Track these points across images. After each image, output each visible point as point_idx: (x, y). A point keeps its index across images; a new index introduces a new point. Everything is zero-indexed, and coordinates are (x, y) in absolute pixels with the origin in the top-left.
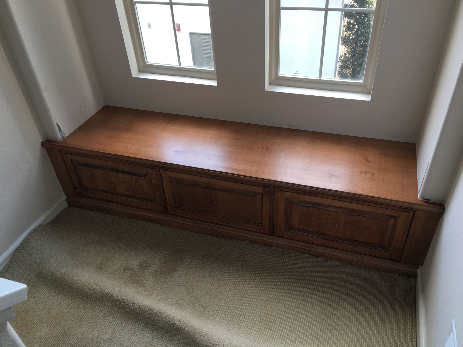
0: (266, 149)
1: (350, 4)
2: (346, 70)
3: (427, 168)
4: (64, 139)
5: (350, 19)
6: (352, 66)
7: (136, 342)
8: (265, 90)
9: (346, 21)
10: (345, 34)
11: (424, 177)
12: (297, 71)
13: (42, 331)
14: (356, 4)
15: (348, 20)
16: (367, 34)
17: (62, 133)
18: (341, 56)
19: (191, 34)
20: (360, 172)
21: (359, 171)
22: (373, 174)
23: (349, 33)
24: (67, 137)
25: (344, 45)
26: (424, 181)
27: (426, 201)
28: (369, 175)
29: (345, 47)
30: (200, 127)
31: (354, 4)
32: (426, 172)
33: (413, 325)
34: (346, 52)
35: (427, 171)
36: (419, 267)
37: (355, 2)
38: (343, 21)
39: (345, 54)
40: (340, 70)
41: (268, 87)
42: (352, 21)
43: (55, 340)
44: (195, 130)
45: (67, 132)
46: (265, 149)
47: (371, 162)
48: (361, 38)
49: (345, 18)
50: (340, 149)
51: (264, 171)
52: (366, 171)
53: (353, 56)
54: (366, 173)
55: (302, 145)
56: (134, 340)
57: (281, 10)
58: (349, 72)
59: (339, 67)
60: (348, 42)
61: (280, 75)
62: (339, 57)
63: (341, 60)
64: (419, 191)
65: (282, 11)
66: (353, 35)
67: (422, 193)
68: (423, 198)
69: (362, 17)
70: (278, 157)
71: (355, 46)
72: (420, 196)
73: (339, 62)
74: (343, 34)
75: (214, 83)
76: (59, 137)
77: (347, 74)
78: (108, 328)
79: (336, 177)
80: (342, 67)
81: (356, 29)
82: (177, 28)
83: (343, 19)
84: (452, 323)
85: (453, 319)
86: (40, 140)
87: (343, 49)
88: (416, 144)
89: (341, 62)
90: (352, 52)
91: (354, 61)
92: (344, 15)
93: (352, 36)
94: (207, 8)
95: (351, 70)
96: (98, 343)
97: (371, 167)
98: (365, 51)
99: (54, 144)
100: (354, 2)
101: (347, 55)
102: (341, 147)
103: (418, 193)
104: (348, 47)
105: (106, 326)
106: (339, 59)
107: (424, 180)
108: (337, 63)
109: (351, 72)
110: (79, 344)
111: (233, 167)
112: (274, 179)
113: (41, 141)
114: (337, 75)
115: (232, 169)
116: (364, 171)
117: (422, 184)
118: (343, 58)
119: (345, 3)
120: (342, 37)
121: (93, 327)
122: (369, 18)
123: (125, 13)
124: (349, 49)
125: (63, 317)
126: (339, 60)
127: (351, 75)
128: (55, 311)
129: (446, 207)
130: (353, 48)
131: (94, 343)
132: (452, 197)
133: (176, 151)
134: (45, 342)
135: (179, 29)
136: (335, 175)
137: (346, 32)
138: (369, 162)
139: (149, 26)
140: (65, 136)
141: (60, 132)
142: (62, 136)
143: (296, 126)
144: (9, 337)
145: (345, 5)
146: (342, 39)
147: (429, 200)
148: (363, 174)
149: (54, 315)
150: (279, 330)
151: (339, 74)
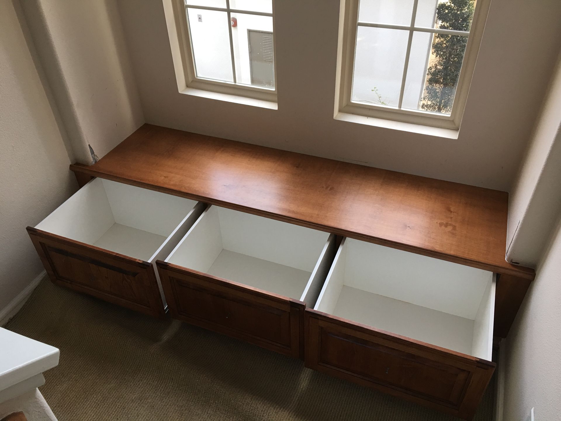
0: (331, 189)
1: (446, 4)
2: (436, 85)
3: (518, 226)
4: (96, 162)
5: (444, 23)
6: (443, 80)
7: (169, 405)
8: (334, 118)
9: (439, 25)
10: (437, 40)
11: (514, 236)
12: (375, 88)
13: (63, 385)
14: (453, 5)
15: (441, 24)
16: (465, 42)
17: (95, 155)
18: (430, 67)
19: (250, 32)
20: (440, 223)
21: (438, 223)
22: (454, 228)
23: (442, 39)
24: (99, 160)
25: (435, 54)
26: (513, 242)
27: (514, 264)
28: (450, 228)
29: (437, 56)
30: (254, 157)
31: (450, 5)
32: (516, 231)
33: (489, 406)
34: (437, 63)
35: (518, 230)
36: (501, 339)
37: (452, 3)
38: (435, 24)
39: (436, 65)
40: (429, 85)
41: (337, 116)
42: (447, 25)
43: (77, 396)
44: (249, 161)
45: (100, 154)
46: (329, 188)
47: (454, 212)
48: (457, 47)
49: (439, 21)
50: (418, 194)
51: (326, 216)
52: (447, 223)
53: (445, 68)
54: (446, 225)
55: (373, 187)
56: (166, 403)
57: (358, 26)
58: (439, 88)
59: (427, 81)
60: (440, 51)
61: (353, 102)
62: (428, 69)
63: (430, 73)
64: (507, 252)
65: (360, 28)
66: (447, 42)
67: (510, 255)
68: (511, 261)
69: (460, 20)
70: (344, 200)
71: (449, 56)
72: (507, 258)
73: (427, 74)
74: (435, 40)
75: (274, 106)
76: (91, 160)
77: (437, 89)
78: (137, 386)
79: (410, 228)
80: (431, 81)
81: (451, 36)
82: (233, 22)
83: (436, 23)
84: (531, 411)
85: (533, 407)
86: (68, 162)
87: (433, 59)
88: (508, 193)
89: (430, 75)
90: (445, 63)
91: (447, 74)
92: (437, 17)
93: (445, 44)
94: (271, 18)
95: (441, 85)
96: (126, 403)
97: (453, 218)
98: (459, 63)
99: (84, 168)
100: (450, 3)
101: (439, 67)
102: (419, 192)
103: (506, 255)
104: (439, 57)
105: (136, 384)
106: (427, 71)
107: (513, 240)
108: (425, 76)
109: (442, 87)
110: (104, 402)
111: (291, 209)
112: (338, 226)
113: (70, 164)
114: (424, 90)
115: (289, 211)
116: (444, 222)
117: (510, 244)
118: (433, 70)
119: (439, 3)
120: (433, 44)
121: (121, 384)
122: (467, 22)
123: (174, 18)
124: (441, 59)
125: (87, 370)
126: (427, 73)
127: (441, 91)
128: (77, 363)
129: (537, 273)
130: (446, 59)
131: (121, 403)
132: (544, 261)
133: (225, 185)
134: (66, 397)
135: (235, 25)
136: (410, 226)
137: (438, 39)
138: (451, 212)
139: (200, 18)
140: (97, 158)
141: (92, 155)
142: (94, 159)
143: (367, 163)
144: (37, 404)
145: (439, 5)
146: (433, 46)
147: (518, 263)
148: (443, 227)
149: (77, 367)
150: (333, 401)
151: (426, 89)
